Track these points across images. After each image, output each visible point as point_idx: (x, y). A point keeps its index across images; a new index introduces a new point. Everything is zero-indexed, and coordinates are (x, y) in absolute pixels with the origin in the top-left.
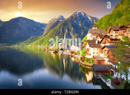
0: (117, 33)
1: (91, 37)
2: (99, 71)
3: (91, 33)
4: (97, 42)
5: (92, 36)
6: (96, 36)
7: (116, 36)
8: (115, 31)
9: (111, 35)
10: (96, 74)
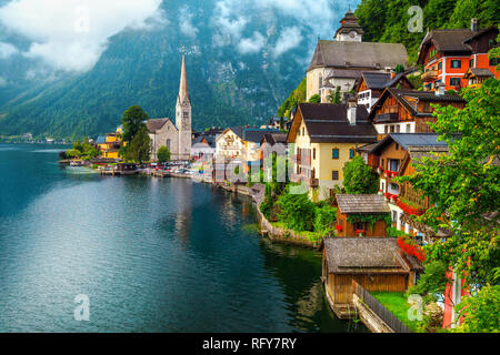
0: (459, 66)
1: (328, 85)
2: (350, 274)
3: (328, 67)
4: (351, 115)
5: (332, 81)
6: (352, 83)
7: (452, 81)
8: (446, 53)
9: (430, 79)
10: (336, 291)
